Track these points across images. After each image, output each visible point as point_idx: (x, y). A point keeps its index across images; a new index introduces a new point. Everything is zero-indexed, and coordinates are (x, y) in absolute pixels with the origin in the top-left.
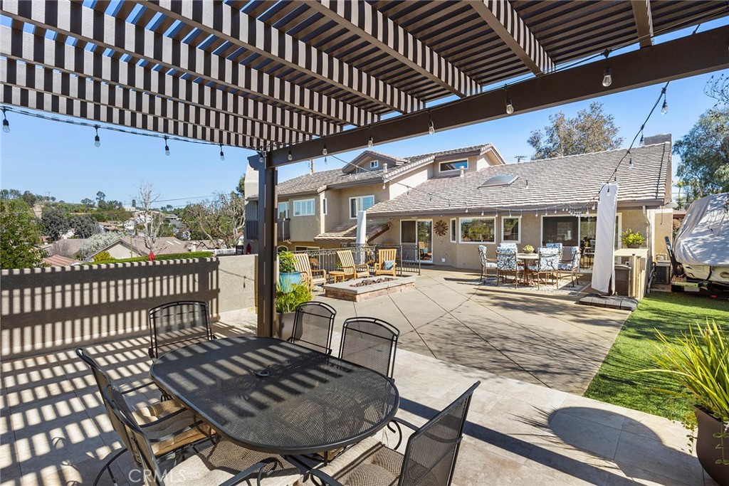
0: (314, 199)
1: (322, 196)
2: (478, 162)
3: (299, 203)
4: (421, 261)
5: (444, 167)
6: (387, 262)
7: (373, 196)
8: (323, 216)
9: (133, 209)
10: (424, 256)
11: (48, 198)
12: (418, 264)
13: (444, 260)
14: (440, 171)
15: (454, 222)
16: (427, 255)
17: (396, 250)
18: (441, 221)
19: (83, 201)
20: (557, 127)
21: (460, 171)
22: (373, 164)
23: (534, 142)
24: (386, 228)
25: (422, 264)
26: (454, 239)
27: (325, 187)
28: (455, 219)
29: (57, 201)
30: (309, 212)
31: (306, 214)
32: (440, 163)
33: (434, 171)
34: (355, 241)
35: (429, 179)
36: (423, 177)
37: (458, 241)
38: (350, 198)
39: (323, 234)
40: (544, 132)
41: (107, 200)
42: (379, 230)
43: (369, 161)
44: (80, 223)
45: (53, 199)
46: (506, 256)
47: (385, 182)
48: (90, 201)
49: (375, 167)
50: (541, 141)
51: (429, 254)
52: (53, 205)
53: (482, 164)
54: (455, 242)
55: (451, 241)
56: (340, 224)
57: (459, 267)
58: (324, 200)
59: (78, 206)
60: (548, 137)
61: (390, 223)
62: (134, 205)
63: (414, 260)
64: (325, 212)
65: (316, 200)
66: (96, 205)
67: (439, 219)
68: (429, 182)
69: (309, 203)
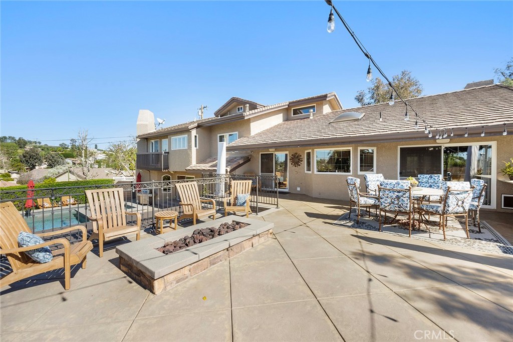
0: (187, 135)
1: (194, 133)
2: (324, 107)
3: (176, 139)
4: (279, 190)
5: (295, 112)
6: (240, 195)
7: (237, 132)
8: (194, 150)
9: (96, 150)
10: (281, 184)
11: (35, 142)
12: (276, 192)
13: (299, 189)
14: (292, 116)
15: (309, 154)
16: (283, 184)
17: (251, 182)
18: (296, 153)
19: (60, 145)
20: (378, 87)
21: (309, 115)
22: (239, 109)
23: (360, 99)
24: (247, 160)
25: (280, 192)
26: (309, 169)
27: (196, 125)
28: (310, 151)
29: (43, 144)
30: (184, 146)
31: (182, 148)
32: (292, 109)
33: (287, 115)
34: (215, 171)
35: (283, 121)
36: (278, 119)
37: (313, 172)
38: (219, 135)
39: (194, 164)
40: (367, 92)
41: (77, 144)
42: (241, 162)
43: (235, 107)
44: (51, 158)
45: (40, 143)
46: (394, 191)
47: (246, 118)
48: (65, 145)
49: (240, 111)
50: (364, 98)
51: (284, 183)
52: (39, 147)
53: (326, 109)
54: (310, 172)
55: (306, 172)
56: (210, 156)
57: (314, 196)
58: (196, 136)
59: (57, 147)
60: (370, 95)
61: (251, 155)
62: (96, 147)
63: (272, 188)
64: (196, 146)
65: (188, 136)
66: (70, 147)
67: (294, 150)
68: (284, 124)
69: (184, 138)
